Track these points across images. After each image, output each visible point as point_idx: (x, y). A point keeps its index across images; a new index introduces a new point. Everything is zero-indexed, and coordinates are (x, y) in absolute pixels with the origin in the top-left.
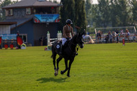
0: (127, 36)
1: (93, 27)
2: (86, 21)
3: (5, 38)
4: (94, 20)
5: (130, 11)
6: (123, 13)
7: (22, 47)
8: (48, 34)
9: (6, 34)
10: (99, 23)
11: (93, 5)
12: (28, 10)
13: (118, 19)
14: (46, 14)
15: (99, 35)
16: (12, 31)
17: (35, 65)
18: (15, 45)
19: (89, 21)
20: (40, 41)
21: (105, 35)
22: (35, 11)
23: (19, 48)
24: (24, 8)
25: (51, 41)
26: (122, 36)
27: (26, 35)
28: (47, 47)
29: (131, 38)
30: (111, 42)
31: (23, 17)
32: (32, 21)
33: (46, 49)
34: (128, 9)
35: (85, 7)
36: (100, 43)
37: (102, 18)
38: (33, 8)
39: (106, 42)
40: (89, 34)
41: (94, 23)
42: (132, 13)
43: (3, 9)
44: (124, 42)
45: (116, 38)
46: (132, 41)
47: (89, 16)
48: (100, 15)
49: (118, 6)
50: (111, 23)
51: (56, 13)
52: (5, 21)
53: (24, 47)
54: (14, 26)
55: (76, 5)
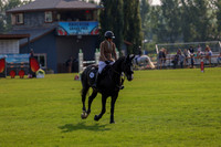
0: (208, 57)
1: (152, 42)
2: (142, 33)
3: (11, 61)
4: (154, 31)
5: (212, 17)
6: (201, 20)
7: (39, 75)
8: (81, 54)
9: (13, 54)
10: (162, 35)
11: (153, 7)
12: (48, 15)
13: (193, 29)
14: (77, 21)
15: (162, 56)
16: (23, 49)
17: (59, 104)
18: (27, 71)
19: (146, 33)
20: (67, 65)
21: (172, 55)
22: (59, 17)
23: (34, 76)
24: (42, 12)
25: (85, 65)
26: (199, 57)
27: (44, 55)
28: (78, 75)
29: (214, 60)
30: (182, 67)
31: (39, 26)
32: (54, 33)
33: (76, 78)
34: (210, 12)
35: (140, 9)
36: (164, 68)
37: (167, 28)
38: (55, 12)
39: (174, 67)
40: (146, 54)
41: (155, 36)
42: (215, 20)
43: (8, 13)
44: (202, 66)
45: (190, 61)
46: (216, 65)
47: (147, 24)
48: (164, 23)
49: (193, 8)
50: (182, 36)
51: (92, 19)
52: (10, 32)
53: (41, 74)
54: (25, 41)
55: (125, 7)
